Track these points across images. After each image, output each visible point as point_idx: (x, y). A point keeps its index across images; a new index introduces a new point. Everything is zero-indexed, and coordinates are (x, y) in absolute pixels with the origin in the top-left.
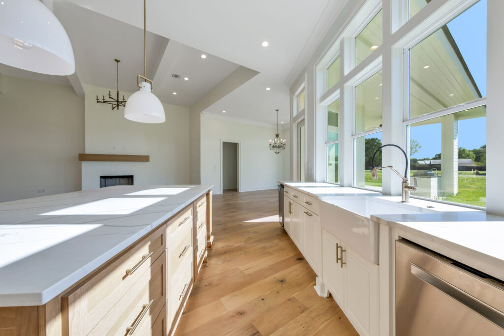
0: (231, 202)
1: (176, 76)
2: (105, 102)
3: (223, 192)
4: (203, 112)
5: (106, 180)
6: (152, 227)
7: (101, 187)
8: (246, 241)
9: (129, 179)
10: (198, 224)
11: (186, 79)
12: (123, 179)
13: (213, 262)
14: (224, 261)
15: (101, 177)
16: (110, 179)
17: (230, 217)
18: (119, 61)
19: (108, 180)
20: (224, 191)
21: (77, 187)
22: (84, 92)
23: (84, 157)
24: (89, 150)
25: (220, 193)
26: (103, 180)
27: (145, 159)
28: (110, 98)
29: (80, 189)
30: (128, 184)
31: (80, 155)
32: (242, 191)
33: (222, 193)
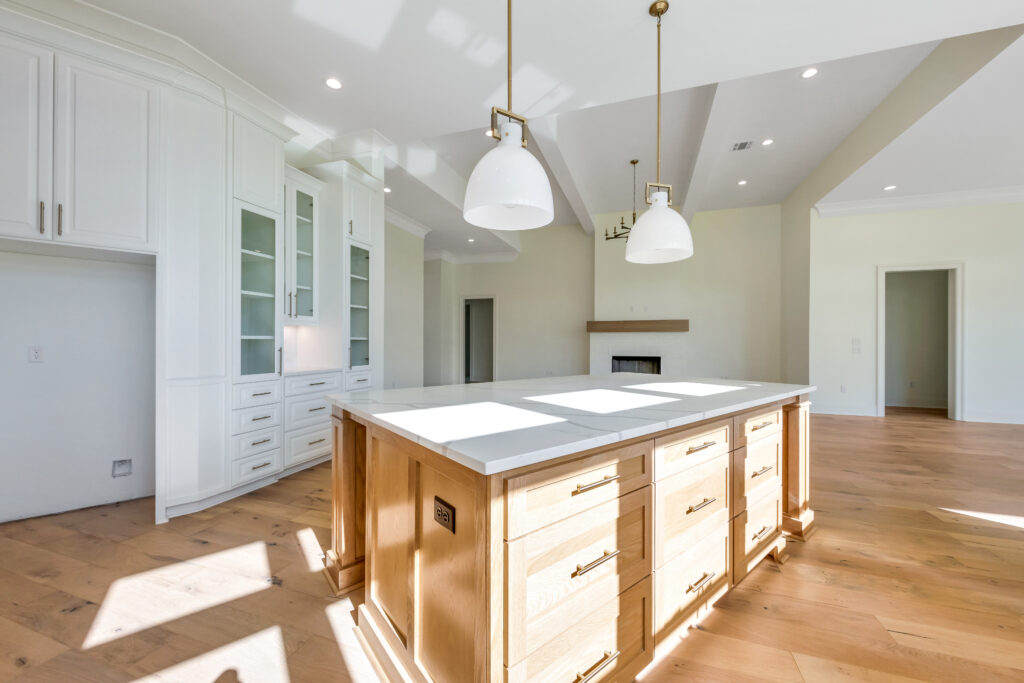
0: (908, 444)
1: (743, 146)
2: (616, 237)
3: (886, 414)
4: (816, 205)
5: (621, 362)
6: (620, 437)
7: (613, 371)
8: (930, 563)
9: (653, 364)
10: (750, 466)
11: (768, 142)
12: (644, 363)
13: (803, 569)
14: (833, 582)
15: (614, 358)
16: (625, 362)
17: (892, 483)
18: (637, 161)
19: (623, 363)
20: (891, 410)
21: (584, 369)
22: (593, 227)
23: (593, 327)
24: (599, 317)
25: (873, 415)
26: (616, 362)
27: (681, 326)
28: (623, 227)
29: (588, 373)
30: (653, 372)
31: (589, 323)
32: (966, 419)
33: (882, 413)
